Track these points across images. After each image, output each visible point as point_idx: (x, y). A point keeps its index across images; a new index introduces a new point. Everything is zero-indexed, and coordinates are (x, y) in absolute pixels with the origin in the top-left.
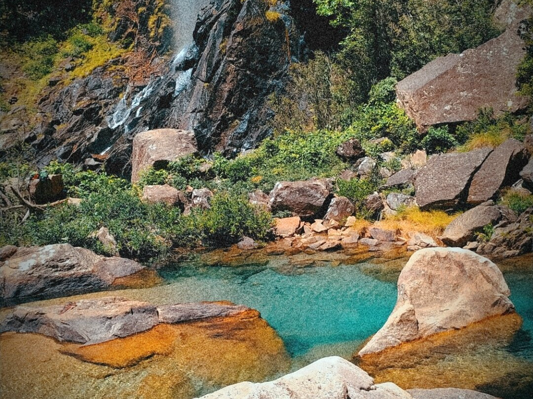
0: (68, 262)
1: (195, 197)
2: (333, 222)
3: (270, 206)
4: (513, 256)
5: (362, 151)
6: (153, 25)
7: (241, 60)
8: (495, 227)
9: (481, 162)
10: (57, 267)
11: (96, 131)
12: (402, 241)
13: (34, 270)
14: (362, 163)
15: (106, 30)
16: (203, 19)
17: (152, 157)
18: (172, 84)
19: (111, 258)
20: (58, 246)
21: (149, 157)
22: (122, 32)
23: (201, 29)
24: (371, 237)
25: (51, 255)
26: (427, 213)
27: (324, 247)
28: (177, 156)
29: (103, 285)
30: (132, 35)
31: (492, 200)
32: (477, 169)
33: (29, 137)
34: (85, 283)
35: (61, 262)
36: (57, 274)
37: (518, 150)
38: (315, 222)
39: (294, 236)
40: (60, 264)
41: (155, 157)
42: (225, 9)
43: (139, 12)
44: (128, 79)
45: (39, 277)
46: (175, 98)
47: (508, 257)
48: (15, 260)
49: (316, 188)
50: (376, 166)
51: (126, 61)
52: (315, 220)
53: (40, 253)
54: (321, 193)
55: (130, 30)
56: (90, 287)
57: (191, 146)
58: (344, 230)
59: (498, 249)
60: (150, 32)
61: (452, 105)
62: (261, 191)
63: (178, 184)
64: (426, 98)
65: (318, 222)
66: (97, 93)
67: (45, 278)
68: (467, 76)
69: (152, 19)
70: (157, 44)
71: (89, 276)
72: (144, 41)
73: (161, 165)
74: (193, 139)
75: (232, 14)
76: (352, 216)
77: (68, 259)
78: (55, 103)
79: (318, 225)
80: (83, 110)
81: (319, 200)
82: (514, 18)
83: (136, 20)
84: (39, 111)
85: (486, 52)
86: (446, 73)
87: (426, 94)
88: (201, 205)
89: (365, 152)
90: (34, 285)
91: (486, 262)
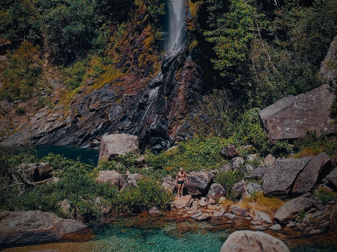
0: (37, 223)
1: (129, 179)
2: (211, 200)
3: (173, 188)
4: (317, 234)
5: (236, 153)
6: (141, 60)
7: (188, 84)
8: (307, 213)
9: (303, 167)
10: (30, 225)
11: (101, 122)
12: (251, 217)
13: (17, 227)
14: (235, 161)
15: (114, 62)
16: (167, 59)
17: (109, 152)
18: (147, 96)
19: (67, 220)
20: (33, 212)
21: (108, 151)
22: (123, 63)
23: (165, 64)
24: (232, 213)
25: (28, 218)
26: (268, 199)
27: (200, 218)
28: (124, 151)
29: (56, 238)
30: (129, 65)
31: (309, 193)
32: (301, 171)
33: (62, 125)
34: (46, 237)
35: (33, 223)
36: (30, 230)
37: (326, 161)
38: (201, 199)
39: (185, 208)
40: (32, 224)
41: (111, 152)
42: (180, 54)
43: (134, 52)
44: (124, 91)
45: (19, 232)
46: (148, 105)
47: (313, 234)
48: (8, 220)
49: (201, 177)
50: (244, 164)
51: (124, 80)
52: (201, 198)
53: (23, 216)
54: (204, 180)
55: (127, 62)
56: (49, 239)
57: (134, 145)
58: (218, 206)
59: (308, 229)
60: (139, 64)
61: (290, 127)
62: (170, 176)
63: (121, 170)
64: (274, 123)
65: (203, 199)
66: (105, 99)
67: (22, 233)
68: (299, 110)
69: (141, 56)
70: (143, 71)
71: (49, 232)
72: (136, 69)
73: (113, 157)
74: (136, 141)
75: (183, 57)
76: (223, 196)
77: (38, 221)
78: (80, 104)
79: (202, 202)
80: (95, 109)
81: (204, 185)
82: (331, 75)
83: (132, 56)
84: (71, 109)
85: (312, 96)
86: (287, 108)
87: (274, 120)
88: (132, 184)
89: (237, 154)
90: (16, 237)
91: (278, 243)
